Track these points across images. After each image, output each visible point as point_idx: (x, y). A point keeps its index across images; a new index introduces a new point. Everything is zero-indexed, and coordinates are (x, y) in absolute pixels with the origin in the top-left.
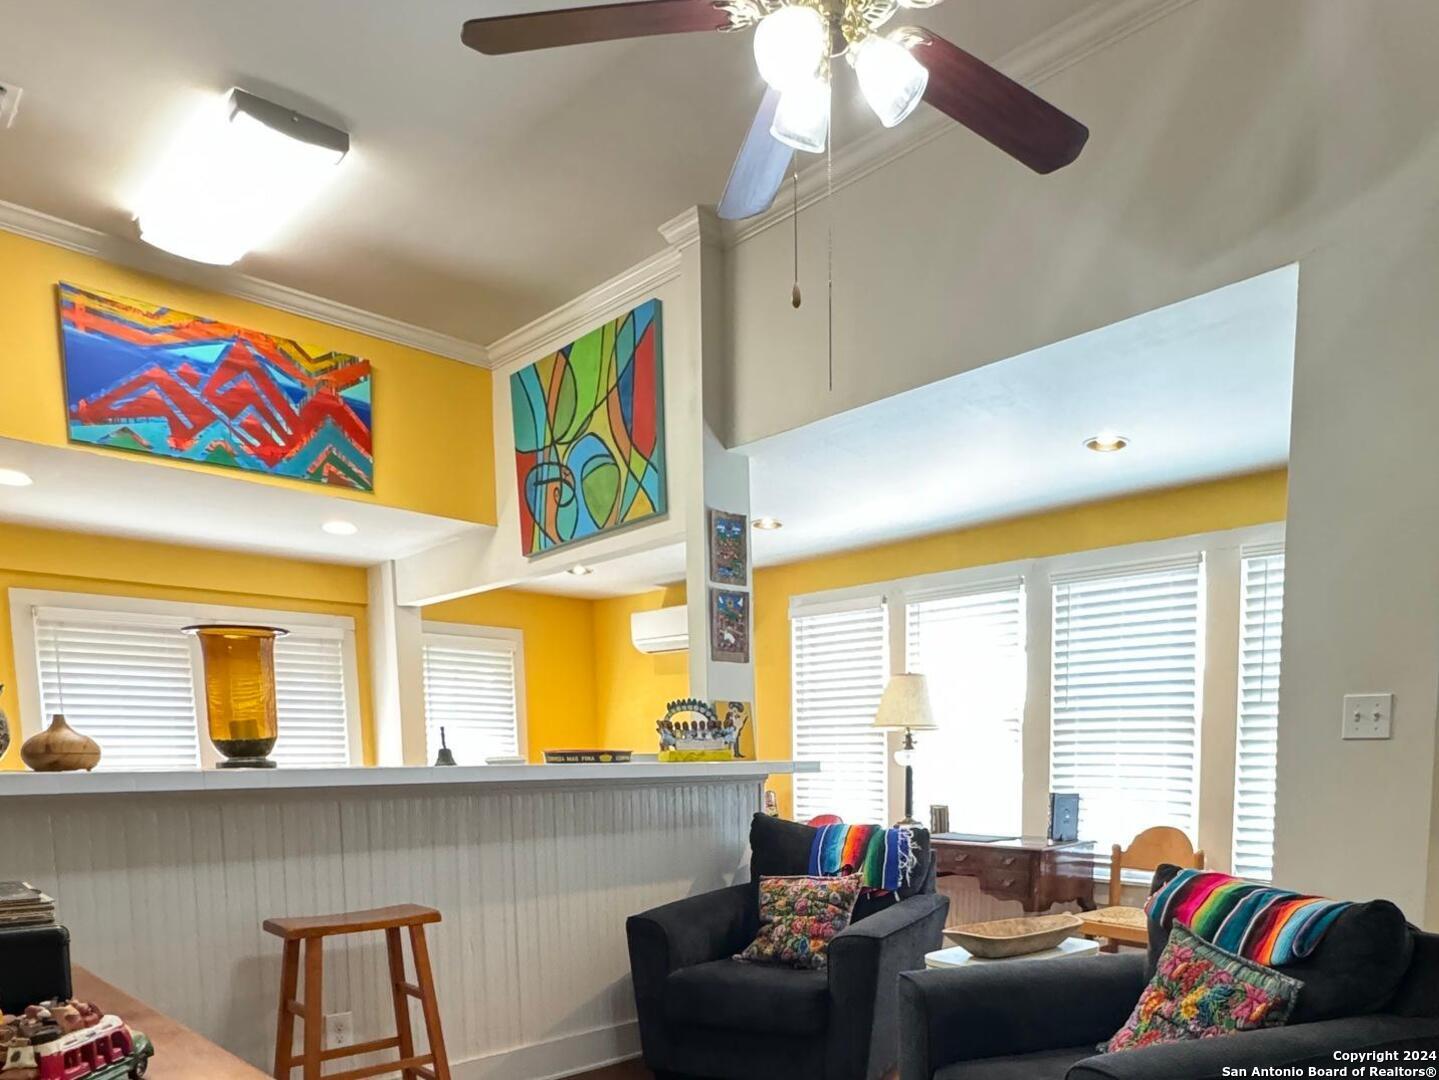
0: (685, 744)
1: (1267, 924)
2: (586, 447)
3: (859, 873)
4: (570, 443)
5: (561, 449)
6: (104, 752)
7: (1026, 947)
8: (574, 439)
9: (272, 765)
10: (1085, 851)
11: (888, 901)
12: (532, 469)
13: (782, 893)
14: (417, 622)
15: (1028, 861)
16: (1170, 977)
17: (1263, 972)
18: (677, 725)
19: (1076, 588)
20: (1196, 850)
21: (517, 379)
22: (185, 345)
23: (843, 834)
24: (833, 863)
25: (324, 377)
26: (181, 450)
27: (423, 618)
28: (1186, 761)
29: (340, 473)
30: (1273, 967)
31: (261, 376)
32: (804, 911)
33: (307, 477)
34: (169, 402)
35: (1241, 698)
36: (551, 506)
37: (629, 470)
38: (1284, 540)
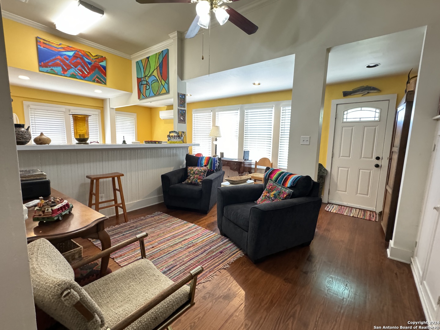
0: (173, 140)
1: (287, 179)
2: (152, 78)
3: (207, 166)
4: (149, 77)
5: (147, 78)
6: (52, 141)
7: (240, 182)
8: (150, 76)
9: (88, 144)
10: (250, 162)
11: (213, 172)
12: (140, 82)
13: (192, 170)
14: (114, 111)
15: (239, 164)
16: (269, 189)
17: (286, 188)
18: (171, 136)
19: (249, 111)
20: (271, 162)
21: (137, 62)
22: (65, 52)
23: (204, 159)
24: (202, 164)
25: (96, 60)
26: (64, 74)
27: (116, 110)
28: (270, 145)
29: (99, 80)
30: (288, 187)
31: (82, 59)
32: (197, 174)
33: (92, 81)
34: (62, 64)
35: (280, 134)
36: (145, 90)
37: (161, 83)
38: (291, 104)
